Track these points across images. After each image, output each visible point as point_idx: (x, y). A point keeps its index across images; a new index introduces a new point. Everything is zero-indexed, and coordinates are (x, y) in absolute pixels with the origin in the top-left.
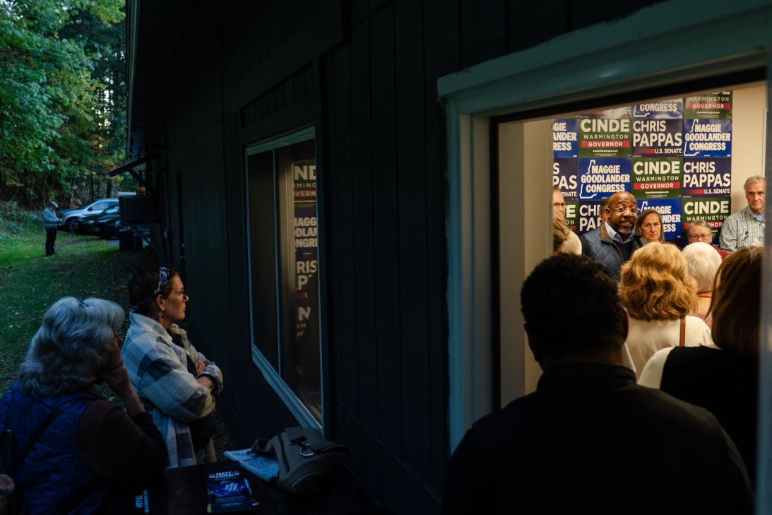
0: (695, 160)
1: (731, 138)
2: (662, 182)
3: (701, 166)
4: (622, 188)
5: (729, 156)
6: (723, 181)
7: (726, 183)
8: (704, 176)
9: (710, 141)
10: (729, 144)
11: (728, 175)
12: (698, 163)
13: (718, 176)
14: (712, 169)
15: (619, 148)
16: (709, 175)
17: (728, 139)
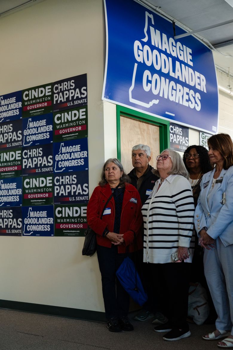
0: (62, 175)
1: (88, 154)
2: (40, 193)
3: (66, 179)
4: (18, 198)
5: (87, 169)
6: (83, 190)
7: (85, 191)
8: (69, 186)
9: (73, 159)
10: (86, 160)
11: (86, 185)
12: (64, 177)
13: (79, 186)
14: (74, 181)
15: (15, 171)
16: (73, 186)
17: (86, 155)
